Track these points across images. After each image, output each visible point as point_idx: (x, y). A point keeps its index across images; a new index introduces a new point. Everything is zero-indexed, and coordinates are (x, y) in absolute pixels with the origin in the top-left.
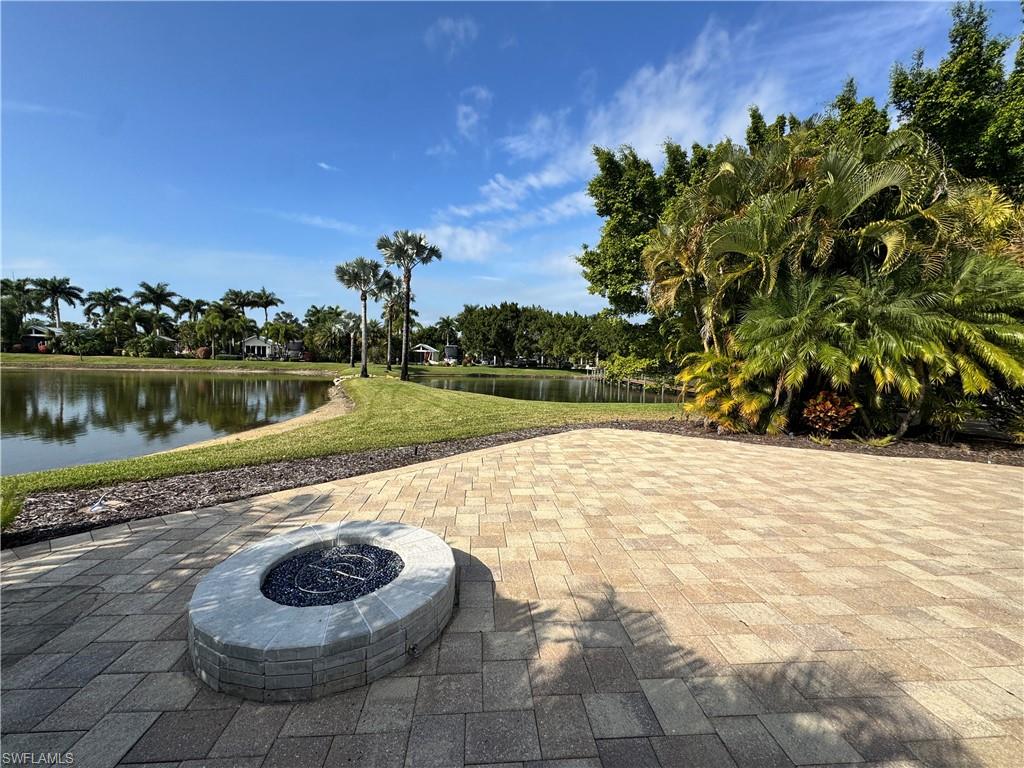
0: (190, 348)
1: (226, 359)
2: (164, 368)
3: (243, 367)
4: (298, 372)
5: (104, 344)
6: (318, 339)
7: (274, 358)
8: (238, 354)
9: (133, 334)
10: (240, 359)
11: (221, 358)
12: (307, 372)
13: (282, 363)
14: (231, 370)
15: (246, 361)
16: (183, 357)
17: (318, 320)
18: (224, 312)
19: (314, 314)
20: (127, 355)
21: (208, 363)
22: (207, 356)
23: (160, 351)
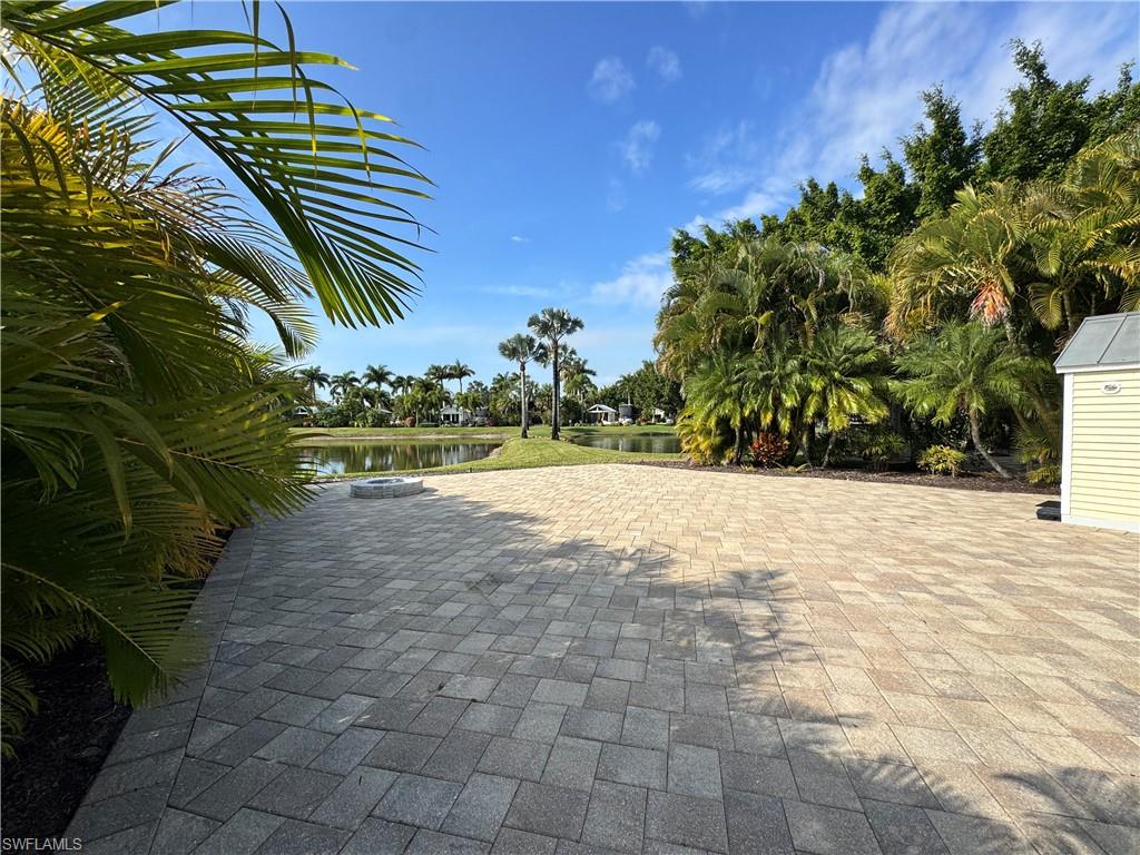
0: (400, 419)
1: (427, 426)
2: (383, 436)
3: (440, 433)
4: (482, 436)
5: (343, 419)
6: (500, 406)
7: (465, 424)
8: (435, 422)
9: (362, 408)
10: (437, 426)
11: (423, 426)
12: (489, 436)
13: (469, 428)
14: (429, 436)
15: (442, 428)
16: (395, 426)
17: (501, 387)
18: (426, 387)
19: (499, 381)
20: (358, 426)
21: (414, 430)
22: (413, 425)
23: (381, 422)
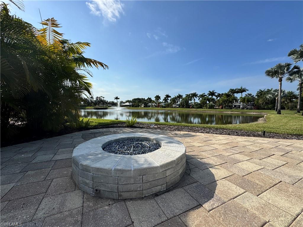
0: (218, 106)
1: (227, 109)
2: (212, 112)
3: (232, 111)
4: (251, 113)
5: (200, 106)
6: (260, 101)
7: (243, 108)
8: (231, 107)
9: (206, 103)
10: (231, 109)
11: (226, 109)
12: (254, 113)
13: (245, 110)
14: (228, 112)
15: (233, 109)
16: (216, 108)
17: (261, 94)
19: (260, 92)
20: (204, 108)
21: (222, 110)
22: (222, 108)
23: (212, 107)
